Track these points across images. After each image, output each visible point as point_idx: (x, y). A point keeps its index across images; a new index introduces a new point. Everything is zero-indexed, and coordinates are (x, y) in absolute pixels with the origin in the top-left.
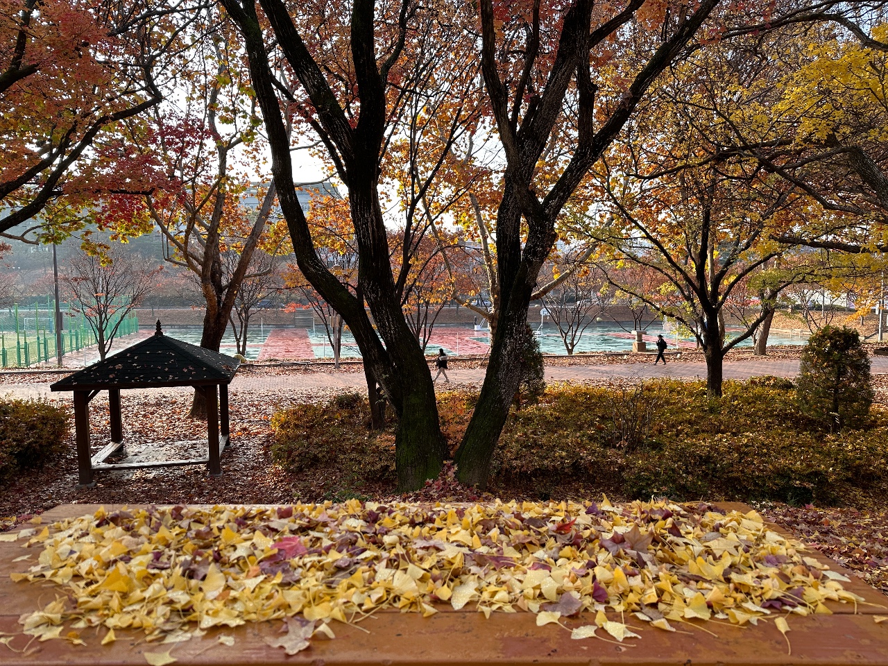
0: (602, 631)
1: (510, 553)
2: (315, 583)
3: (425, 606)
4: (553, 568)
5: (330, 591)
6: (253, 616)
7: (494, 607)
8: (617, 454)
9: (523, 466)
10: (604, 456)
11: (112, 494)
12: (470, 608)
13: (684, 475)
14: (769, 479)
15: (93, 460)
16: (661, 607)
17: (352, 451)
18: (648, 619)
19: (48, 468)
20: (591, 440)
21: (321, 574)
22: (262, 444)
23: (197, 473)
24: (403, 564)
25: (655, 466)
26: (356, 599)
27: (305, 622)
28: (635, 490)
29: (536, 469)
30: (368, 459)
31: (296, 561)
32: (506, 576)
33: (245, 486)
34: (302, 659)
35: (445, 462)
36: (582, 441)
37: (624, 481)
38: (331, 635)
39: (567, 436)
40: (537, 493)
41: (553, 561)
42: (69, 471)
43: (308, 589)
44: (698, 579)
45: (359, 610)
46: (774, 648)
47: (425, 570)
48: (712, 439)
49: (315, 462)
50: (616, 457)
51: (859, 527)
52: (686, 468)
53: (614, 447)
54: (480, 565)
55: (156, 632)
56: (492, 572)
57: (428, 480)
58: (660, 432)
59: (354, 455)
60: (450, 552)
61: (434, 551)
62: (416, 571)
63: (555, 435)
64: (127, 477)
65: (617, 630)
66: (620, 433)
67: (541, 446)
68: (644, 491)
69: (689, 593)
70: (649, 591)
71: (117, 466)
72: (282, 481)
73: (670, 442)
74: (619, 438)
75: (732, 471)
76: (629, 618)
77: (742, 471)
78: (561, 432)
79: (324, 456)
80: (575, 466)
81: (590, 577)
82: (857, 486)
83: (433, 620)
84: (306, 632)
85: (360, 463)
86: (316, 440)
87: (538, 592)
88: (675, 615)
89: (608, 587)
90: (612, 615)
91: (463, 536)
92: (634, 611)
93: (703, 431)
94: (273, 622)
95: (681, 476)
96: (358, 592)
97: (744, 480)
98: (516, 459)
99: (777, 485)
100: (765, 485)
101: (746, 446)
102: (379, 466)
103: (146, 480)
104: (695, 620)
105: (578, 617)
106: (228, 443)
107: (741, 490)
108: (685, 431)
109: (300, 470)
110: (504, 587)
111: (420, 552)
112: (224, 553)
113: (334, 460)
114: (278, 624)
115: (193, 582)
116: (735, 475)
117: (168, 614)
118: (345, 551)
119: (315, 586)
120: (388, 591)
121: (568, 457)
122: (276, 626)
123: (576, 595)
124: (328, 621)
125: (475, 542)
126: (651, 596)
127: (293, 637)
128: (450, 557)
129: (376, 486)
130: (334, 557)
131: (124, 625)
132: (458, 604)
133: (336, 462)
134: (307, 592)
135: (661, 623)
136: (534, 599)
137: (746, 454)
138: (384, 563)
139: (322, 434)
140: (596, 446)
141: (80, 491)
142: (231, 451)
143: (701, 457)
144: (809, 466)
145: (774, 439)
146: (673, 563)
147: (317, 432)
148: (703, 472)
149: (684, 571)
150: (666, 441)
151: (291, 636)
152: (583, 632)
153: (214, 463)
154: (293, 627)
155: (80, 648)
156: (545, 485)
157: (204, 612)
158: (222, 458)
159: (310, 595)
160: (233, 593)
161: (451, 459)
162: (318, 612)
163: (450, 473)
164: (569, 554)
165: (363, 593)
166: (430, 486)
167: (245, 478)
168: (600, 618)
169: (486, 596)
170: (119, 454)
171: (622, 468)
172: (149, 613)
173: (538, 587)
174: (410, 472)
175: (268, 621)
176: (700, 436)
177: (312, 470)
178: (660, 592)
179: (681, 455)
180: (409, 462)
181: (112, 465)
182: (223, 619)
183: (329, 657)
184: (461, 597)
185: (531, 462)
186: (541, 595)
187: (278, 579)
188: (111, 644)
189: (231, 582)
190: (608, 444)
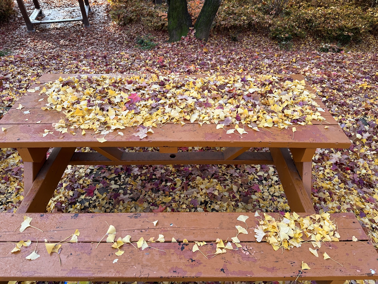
0: (236, 131)
1: (211, 101)
2: (145, 113)
3: (182, 122)
4: (225, 107)
5: (151, 116)
6: (127, 125)
7: (204, 122)
8: (270, 18)
9: (226, 24)
10: (263, 19)
11: (45, 35)
12: (196, 122)
13: (297, 29)
14: (334, 31)
15: (30, 18)
16: (258, 122)
17: (147, 15)
18: (252, 127)
19: (11, 22)
20: (259, 10)
21: (147, 109)
22: (105, 10)
23: (79, 25)
24: (174, 106)
25: (285, 24)
26: (159, 119)
27: (144, 128)
28: (274, 35)
29: (232, 26)
30: (155, 20)
31: (137, 104)
32: (209, 110)
33: (101, 32)
34: (145, 140)
35: (190, 28)
36: (254, 11)
37: (270, 31)
38: (153, 132)
39: (248, 9)
40: (231, 37)
41: (225, 104)
42: (21, 24)
43: (144, 116)
44: (273, 112)
45: (160, 123)
46: (289, 137)
47: (181, 109)
48: (315, 10)
49: (131, 21)
50: (268, 19)
51: (357, 64)
52: (299, 25)
53: (269, 14)
54: (200, 106)
55: (98, 131)
56: (204, 109)
57: (182, 37)
58: (291, 6)
59: (149, 18)
60: (191, 101)
61: (185, 100)
62: (178, 109)
63: (243, 8)
64: (48, 27)
65: (241, 131)
66: (273, 7)
67: (235, 14)
68: (278, 36)
69: (268, 117)
70: (255, 116)
71: (42, 22)
72: (117, 30)
73: (295, 11)
74: (272, 9)
75: (319, 27)
76: (246, 127)
77: (324, 27)
78: (245, 6)
79: (134, 18)
80: (250, 24)
81: (236, 111)
82: (372, 34)
83: (184, 127)
84: (145, 131)
85: (151, 22)
86: (130, 9)
87: (218, 117)
88: (261, 126)
89: (241, 115)
90: (241, 126)
91: (195, 94)
92: (248, 124)
93: (312, 6)
94: (134, 127)
95: (296, 29)
96: (160, 117)
97: (323, 31)
98: (223, 21)
99: (337, 34)
100: (331, 33)
101: (330, 14)
102: (160, 24)
103: (57, 29)
104: (267, 127)
105: (229, 126)
106: (89, 9)
107: (320, 36)
108: (303, 5)
109: (125, 24)
110: (207, 115)
111: (180, 101)
112: (111, 99)
113: (139, 20)
114: (136, 128)
115: (104, 112)
116: (320, 29)
117: (99, 124)
118: (154, 100)
119: (145, 114)
120: (169, 116)
121: (247, 19)
122: (135, 128)
123: (230, 118)
124: (151, 127)
125: (199, 96)
126: (255, 118)
127: (141, 133)
128: (190, 103)
129: (160, 33)
130: (151, 102)
131: (87, 128)
132: (192, 121)
133: (140, 21)
134: (143, 117)
135: (256, 128)
136: (217, 119)
137: (328, 18)
138: (168, 106)
139: (133, 6)
140: (261, 14)
141: (30, 34)
142: (92, 14)
143: (307, 20)
144: (354, 25)
145: (343, 10)
146: (266, 105)
147: (130, 5)
148: (306, 27)
149: (269, 109)
150: (293, 11)
151: (140, 132)
152: (231, 131)
153: (85, 20)
154: (141, 129)
155: (75, 136)
156: (235, 33)
157: (111, 123)
158: (88, 17)
159: (144, 118)
160: (119, 117)
161: (193, 26)
162: (147, 124)
163: (192, 34)
164: (231, 102)
165: (161, 117)
166: (184, 39)
167: (101, 28)
168: (237, 127)
169: (201, 118)
170: (41, 15)
171: (270, 25)
172: (93, 124)
173: (219, 115)
174: (174, 33)
175: (132, 127)
176: (310, 8)
177: (130, 24)
178: (258, 117)
179: (298, 18)
180: (174, 28)
181: (40, 21)
182: (118, 126)
183: (153, 140)
184: (193, 118)
185: (229, 22)
186: (219, 117)
187: (133, 112)
188: (84, 135)
189: (117, 112)
190: (267, 12)
